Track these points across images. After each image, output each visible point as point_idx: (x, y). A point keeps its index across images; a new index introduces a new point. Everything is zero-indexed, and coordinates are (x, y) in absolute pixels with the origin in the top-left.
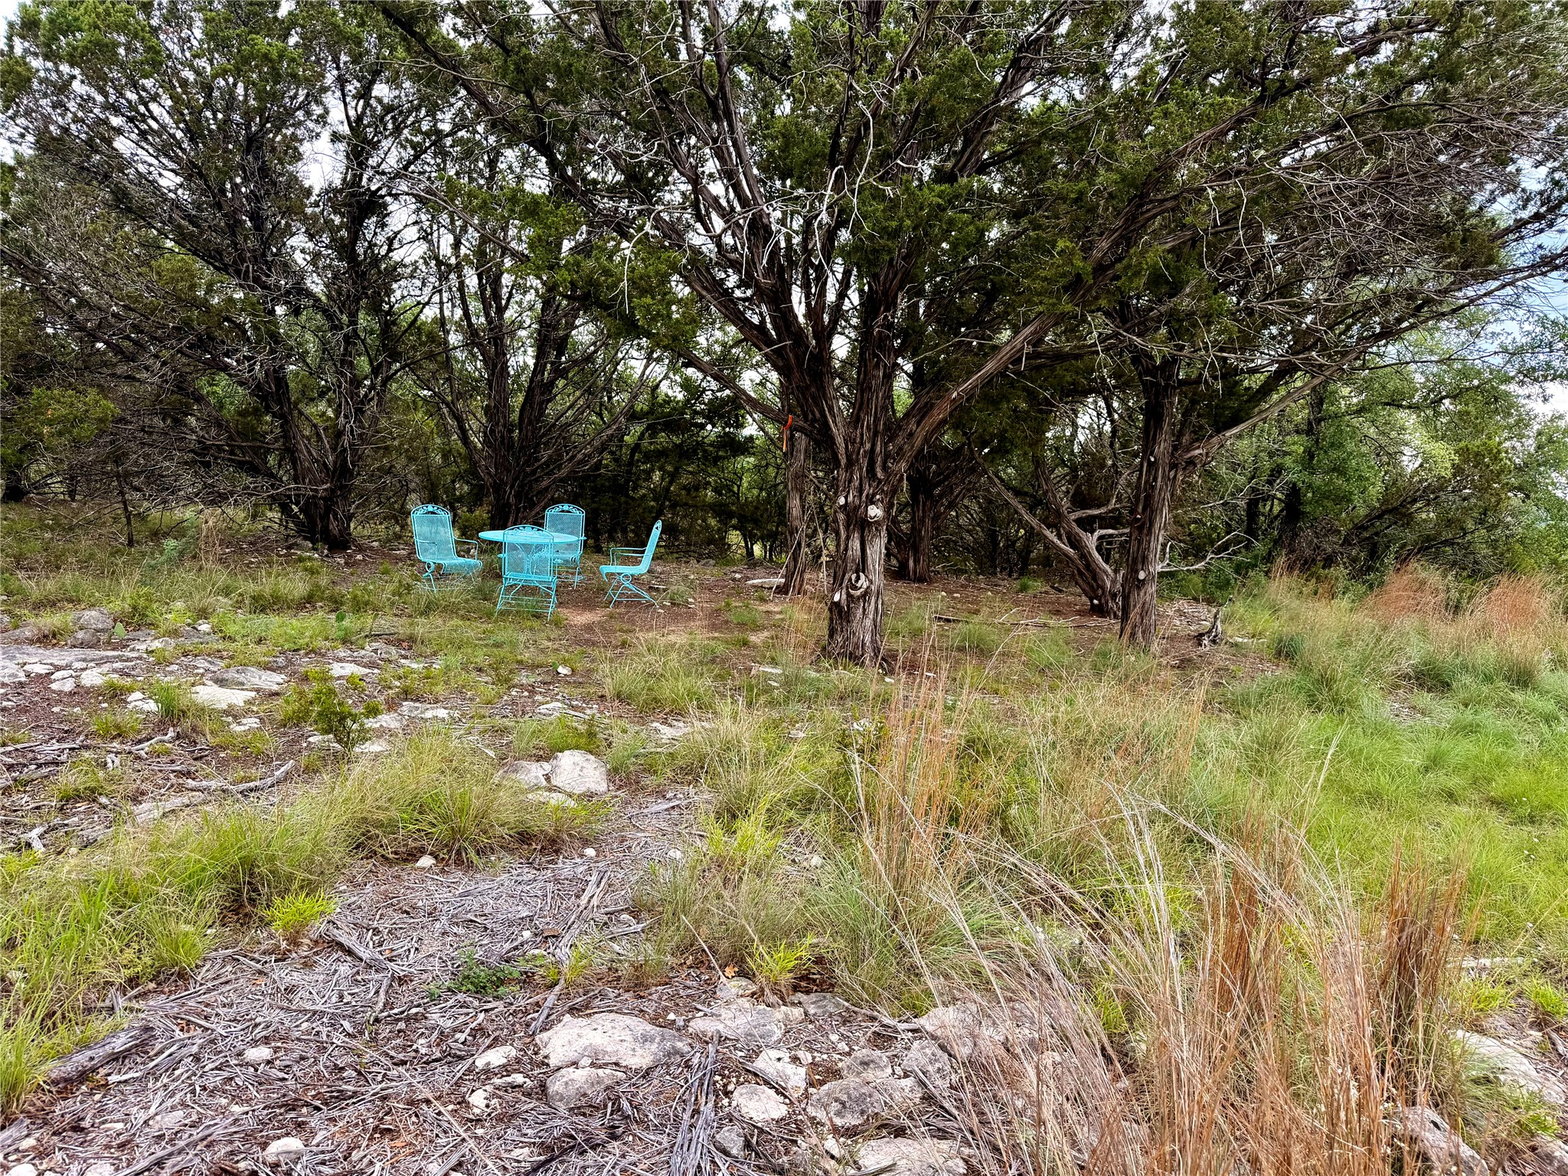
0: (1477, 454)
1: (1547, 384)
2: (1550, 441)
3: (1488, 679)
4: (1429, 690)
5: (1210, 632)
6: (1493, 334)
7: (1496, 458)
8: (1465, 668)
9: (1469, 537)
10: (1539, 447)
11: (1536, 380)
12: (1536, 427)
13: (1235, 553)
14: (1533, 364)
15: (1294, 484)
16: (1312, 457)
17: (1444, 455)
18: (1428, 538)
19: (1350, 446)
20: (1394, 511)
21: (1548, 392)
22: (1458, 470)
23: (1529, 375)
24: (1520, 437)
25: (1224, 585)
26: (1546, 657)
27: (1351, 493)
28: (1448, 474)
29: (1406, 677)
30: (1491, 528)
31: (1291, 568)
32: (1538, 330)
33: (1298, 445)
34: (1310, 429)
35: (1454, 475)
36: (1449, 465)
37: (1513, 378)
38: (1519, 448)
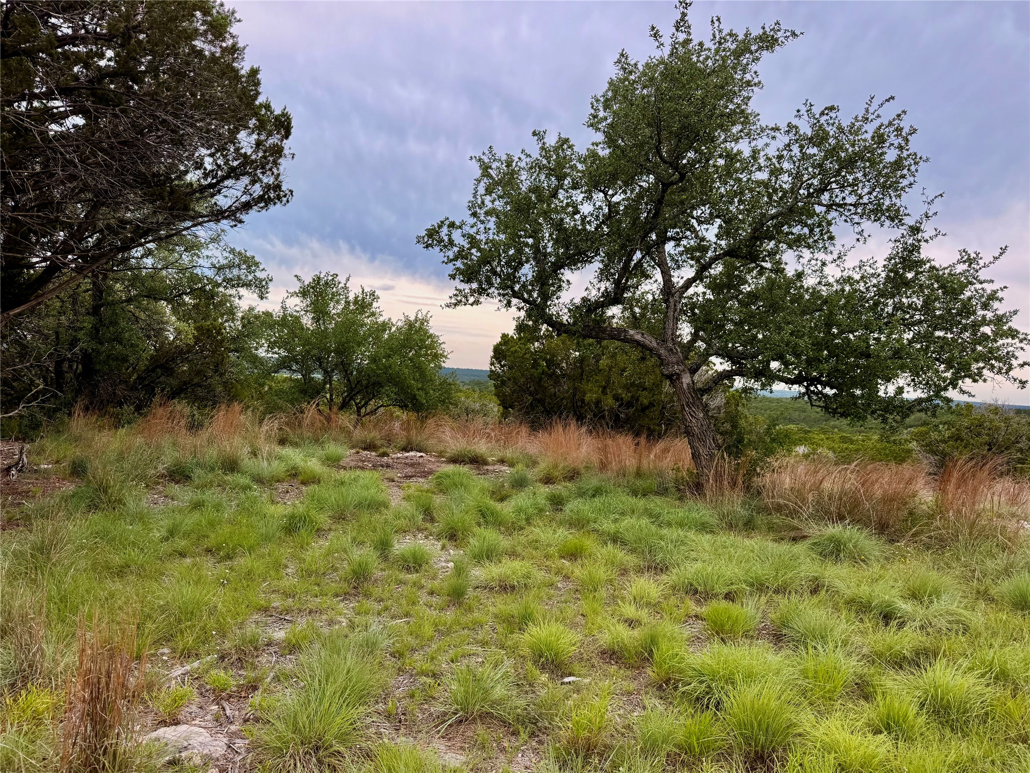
0: (208, 330)
1: (240, 289)
2: (249, 322)
3: (212, 469)
4: (177, 483)
5: (17, 463)
6: (207, 257)
7: (219, 333)
8: (198, 464)
9: (209, 381)
10: (244, 326)
11: (233, 286)
12: (240, 315)
13: (43, 401)
14: (231, 276)
15: (86, 350)
16: (98, 331)
17: (189, 329)
18: (185, 383)
19: (123, 324)
20: (161, 366)
21: (241, 294)
22: (197, 339)
23: (230, 282)
24: (233, 320)
25: (35, 426)
26: (246, 450)
27: (127, 356)
28: (192, 342)
29: (162, 476)
30: (221, 375)
31: (87, 409)
32: (231, 256)
33: (88, 322)
34: (95, 311)
35: (196, 344)
36: (191, 336)
37: (220, 284)
38: (232, 327)
